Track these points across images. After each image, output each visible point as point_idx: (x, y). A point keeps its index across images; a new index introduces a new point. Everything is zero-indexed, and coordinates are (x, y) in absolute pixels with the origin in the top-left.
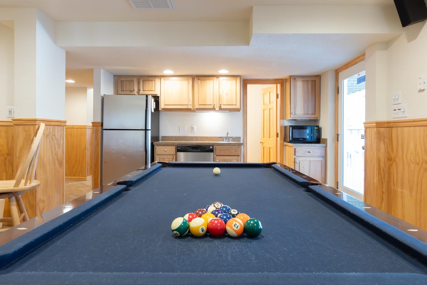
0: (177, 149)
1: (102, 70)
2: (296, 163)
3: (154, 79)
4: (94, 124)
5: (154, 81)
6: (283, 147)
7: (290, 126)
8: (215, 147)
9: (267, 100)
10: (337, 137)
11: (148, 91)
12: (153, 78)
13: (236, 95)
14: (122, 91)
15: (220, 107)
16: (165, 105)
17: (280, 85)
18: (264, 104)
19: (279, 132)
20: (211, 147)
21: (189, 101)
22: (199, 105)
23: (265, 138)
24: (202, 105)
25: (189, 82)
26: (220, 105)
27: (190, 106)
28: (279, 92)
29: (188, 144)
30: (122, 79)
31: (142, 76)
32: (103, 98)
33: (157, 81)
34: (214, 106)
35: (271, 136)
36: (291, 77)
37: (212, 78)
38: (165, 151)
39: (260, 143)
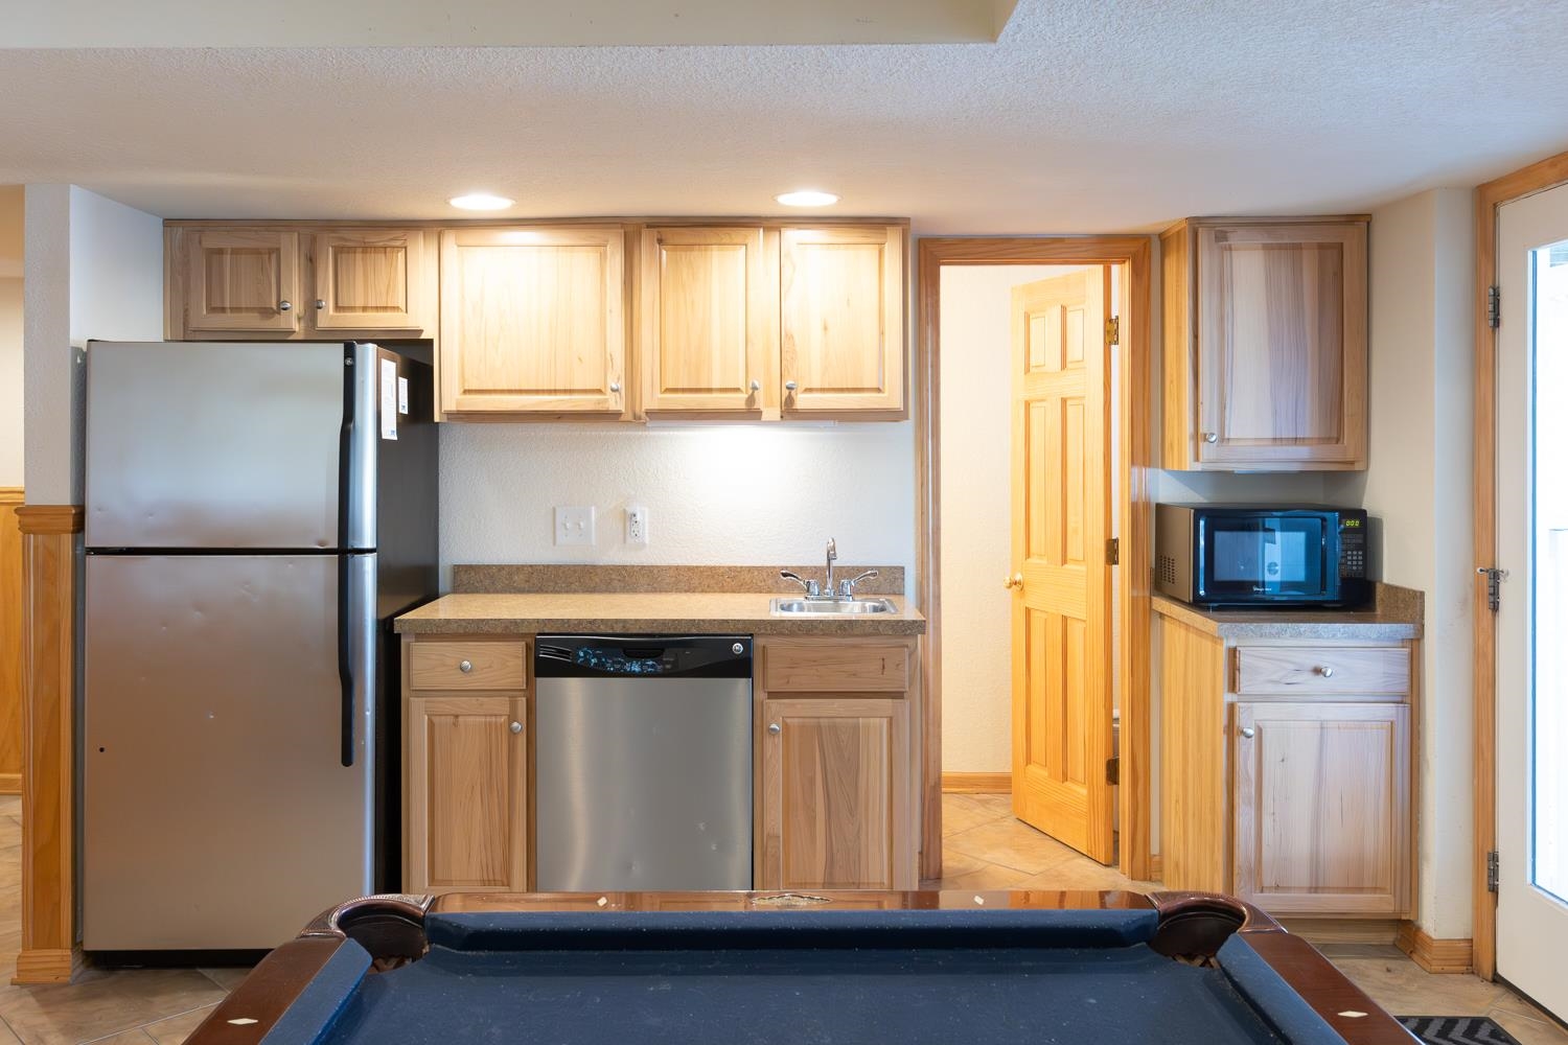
0: (537, 659)
1: (76, 196)
2: (1242, 738)
3: (398, 243)
4: (28, 520)
5: (401, 255)
6: (1144, 623)
7: (1199, 512)
8: (759, 642)
9: (1046, 352)
10: (1488, 589)
11: (365, 309)
12: (399, 233)
13: (882, 333)
14: (212, 309)
15: (790, 400)
16: (466, 392)
17: (1127, 267)
18: (1027, 370)
19: (1121, 530)
20: (738, 647)
21: (606, 362)
22: (668, 390)
23: (1033, 560)
24: (684, 390)
25: (603, 257)
26: (786, 392)
27: (610, 396)
28: (1121, 307)
29: (603, 629)
30: (212, 241)
31: (332, 225)
32: (85, 356)
33: (421, 254)
34: (751, 400)
35: (1074, 550)
36: (1196, 224)
37: (738, 234)
38: (462, 669)
39: (1010, 587)
